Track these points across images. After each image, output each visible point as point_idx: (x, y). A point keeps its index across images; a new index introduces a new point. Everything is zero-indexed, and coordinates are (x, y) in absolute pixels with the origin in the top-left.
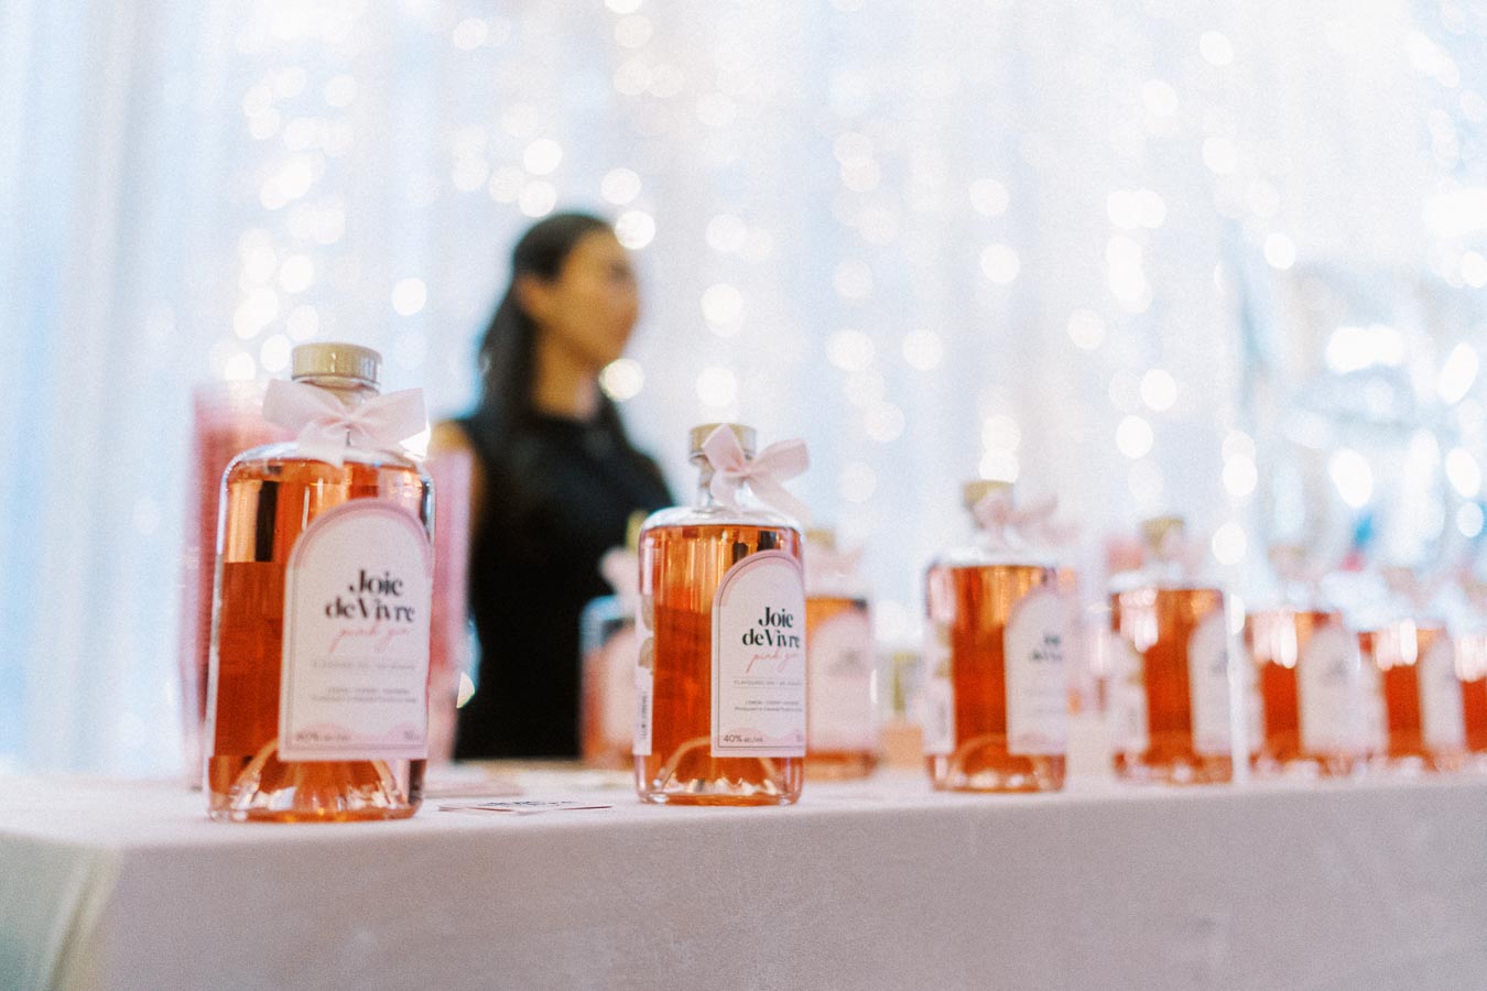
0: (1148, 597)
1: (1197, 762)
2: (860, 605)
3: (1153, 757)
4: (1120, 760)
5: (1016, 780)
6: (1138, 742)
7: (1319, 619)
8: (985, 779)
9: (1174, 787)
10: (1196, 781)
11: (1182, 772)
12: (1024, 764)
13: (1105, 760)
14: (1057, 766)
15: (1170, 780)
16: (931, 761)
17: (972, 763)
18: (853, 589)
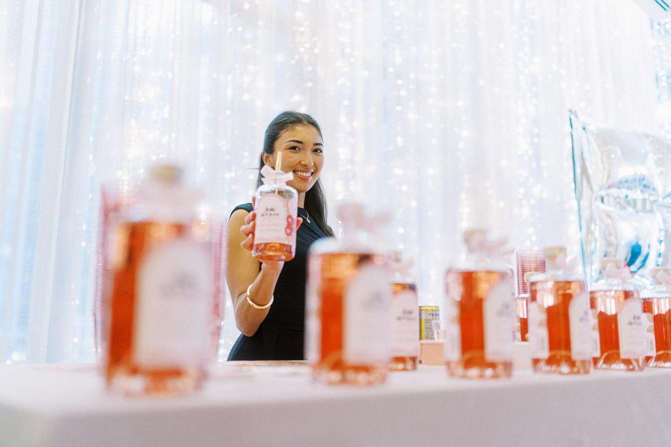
0: (550, 285)
1: (572, 363)
2: (412, 288)
3: (551, 361)
4: (536, 362)
5: (489, 372)
6: (545, 354)
7: (627, 295)
8: (474, 372)
9: (561, 376)
10: (571, 373)
11: (565, 368)
12: (493, 365)
13: (529, 363)
14: (508, 366)
15: (561, 373)
16: (448, 364)
17: (468, 364)
18: (409, 280)
